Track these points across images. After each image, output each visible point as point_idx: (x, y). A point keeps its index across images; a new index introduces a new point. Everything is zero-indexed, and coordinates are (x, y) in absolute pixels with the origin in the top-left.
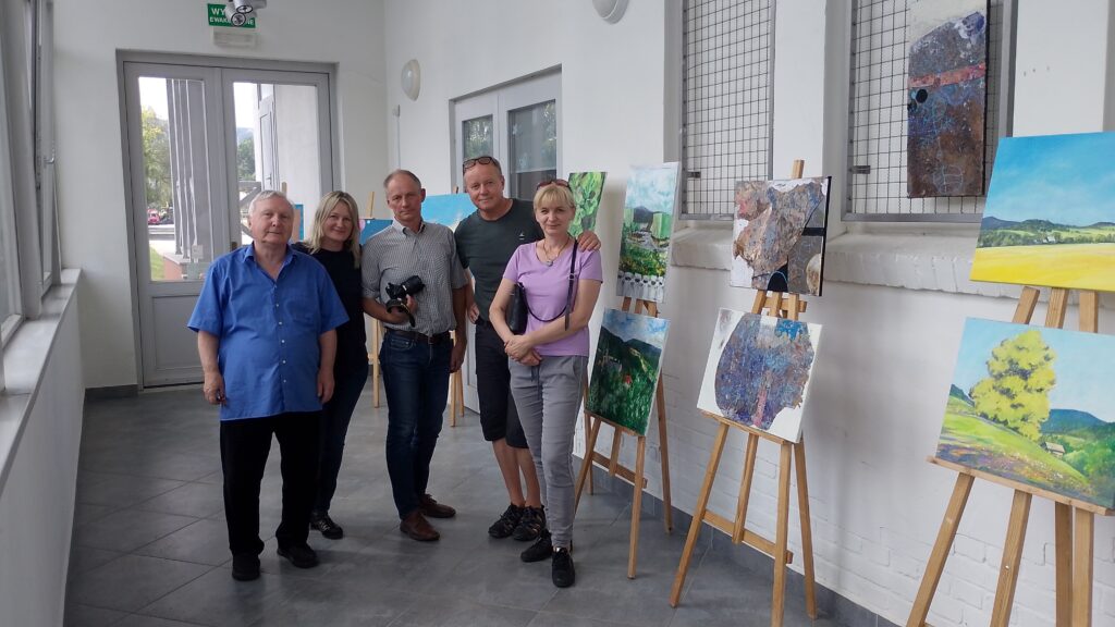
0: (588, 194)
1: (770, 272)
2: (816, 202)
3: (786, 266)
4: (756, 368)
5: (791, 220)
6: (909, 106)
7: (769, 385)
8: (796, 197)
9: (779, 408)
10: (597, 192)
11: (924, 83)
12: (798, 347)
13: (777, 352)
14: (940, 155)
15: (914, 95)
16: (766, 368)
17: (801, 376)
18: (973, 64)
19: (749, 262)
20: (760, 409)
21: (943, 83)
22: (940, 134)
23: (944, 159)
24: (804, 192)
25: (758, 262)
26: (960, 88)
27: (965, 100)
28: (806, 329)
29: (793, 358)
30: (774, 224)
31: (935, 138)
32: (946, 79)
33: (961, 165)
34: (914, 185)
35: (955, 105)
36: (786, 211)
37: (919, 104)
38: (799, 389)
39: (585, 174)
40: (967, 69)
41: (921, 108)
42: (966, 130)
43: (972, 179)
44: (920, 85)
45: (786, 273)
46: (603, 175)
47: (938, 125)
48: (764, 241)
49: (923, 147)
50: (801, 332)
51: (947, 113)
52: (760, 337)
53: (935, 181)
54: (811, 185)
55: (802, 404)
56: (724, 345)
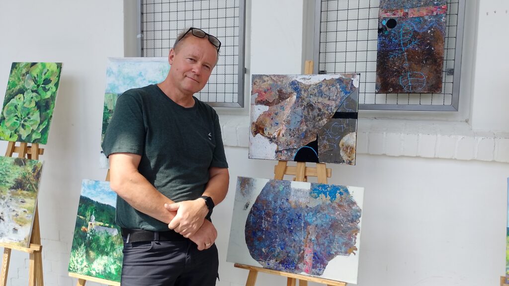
0: (41, 81)
1: (297, 146)
2: (346, 93)
3: (316, 142)
4: (293, 224)
5: (320, 106)
6: (380, 30)
7: (313, 238)
8: (324, 88)
9: (330, 256)
10: (54, 80)
11: (394, 15)
12: (340, 206)
13: (317, 211)
14: (406, 65)
15: (384, 23)
16: (307, 224)
17: (349, 229)
18: (437, 5)
19: (271, 140)
20: (308, 258)
21: (410, 16)
22: (407, 51)
23: (410, 68)
24: (333, 85)
25: (282, 139)
26: (426, 21)
27: (429, 29)
28: (347, 191)
29: (338, 215)
30: (299, 109)
31: (402, 53)
32: (413, 13)
33: (424, 73)
34: (382, 85)
35: (421, 32)
36: (313, 100)
37: (389, 29)
38: (351, 240)
39: (33, 64)
40: (432, 8)
41: (390, 32)
42: (430, 49)
43: (434, 82)
44: (390, 15)
45: (316, 148)
46: (59, 66)
47: (405, 45)
48: (288, 122)
49: (391, 59)
50: (341, 194)
51: (414, 37)
52: (292, 199)
53: (401, 82)
54: (340, 80)
55: (357, 252)
56: (250, 206)
